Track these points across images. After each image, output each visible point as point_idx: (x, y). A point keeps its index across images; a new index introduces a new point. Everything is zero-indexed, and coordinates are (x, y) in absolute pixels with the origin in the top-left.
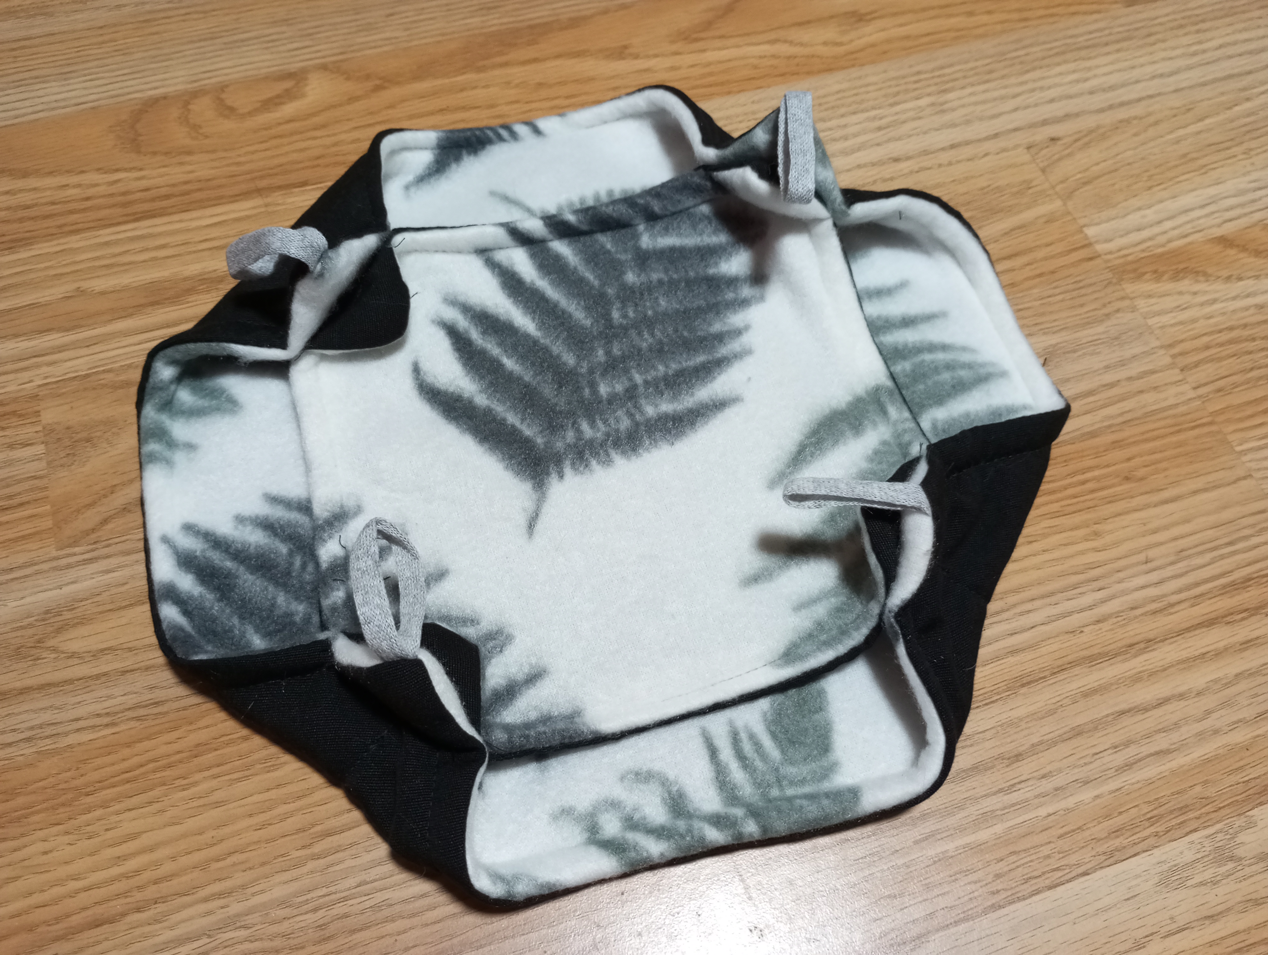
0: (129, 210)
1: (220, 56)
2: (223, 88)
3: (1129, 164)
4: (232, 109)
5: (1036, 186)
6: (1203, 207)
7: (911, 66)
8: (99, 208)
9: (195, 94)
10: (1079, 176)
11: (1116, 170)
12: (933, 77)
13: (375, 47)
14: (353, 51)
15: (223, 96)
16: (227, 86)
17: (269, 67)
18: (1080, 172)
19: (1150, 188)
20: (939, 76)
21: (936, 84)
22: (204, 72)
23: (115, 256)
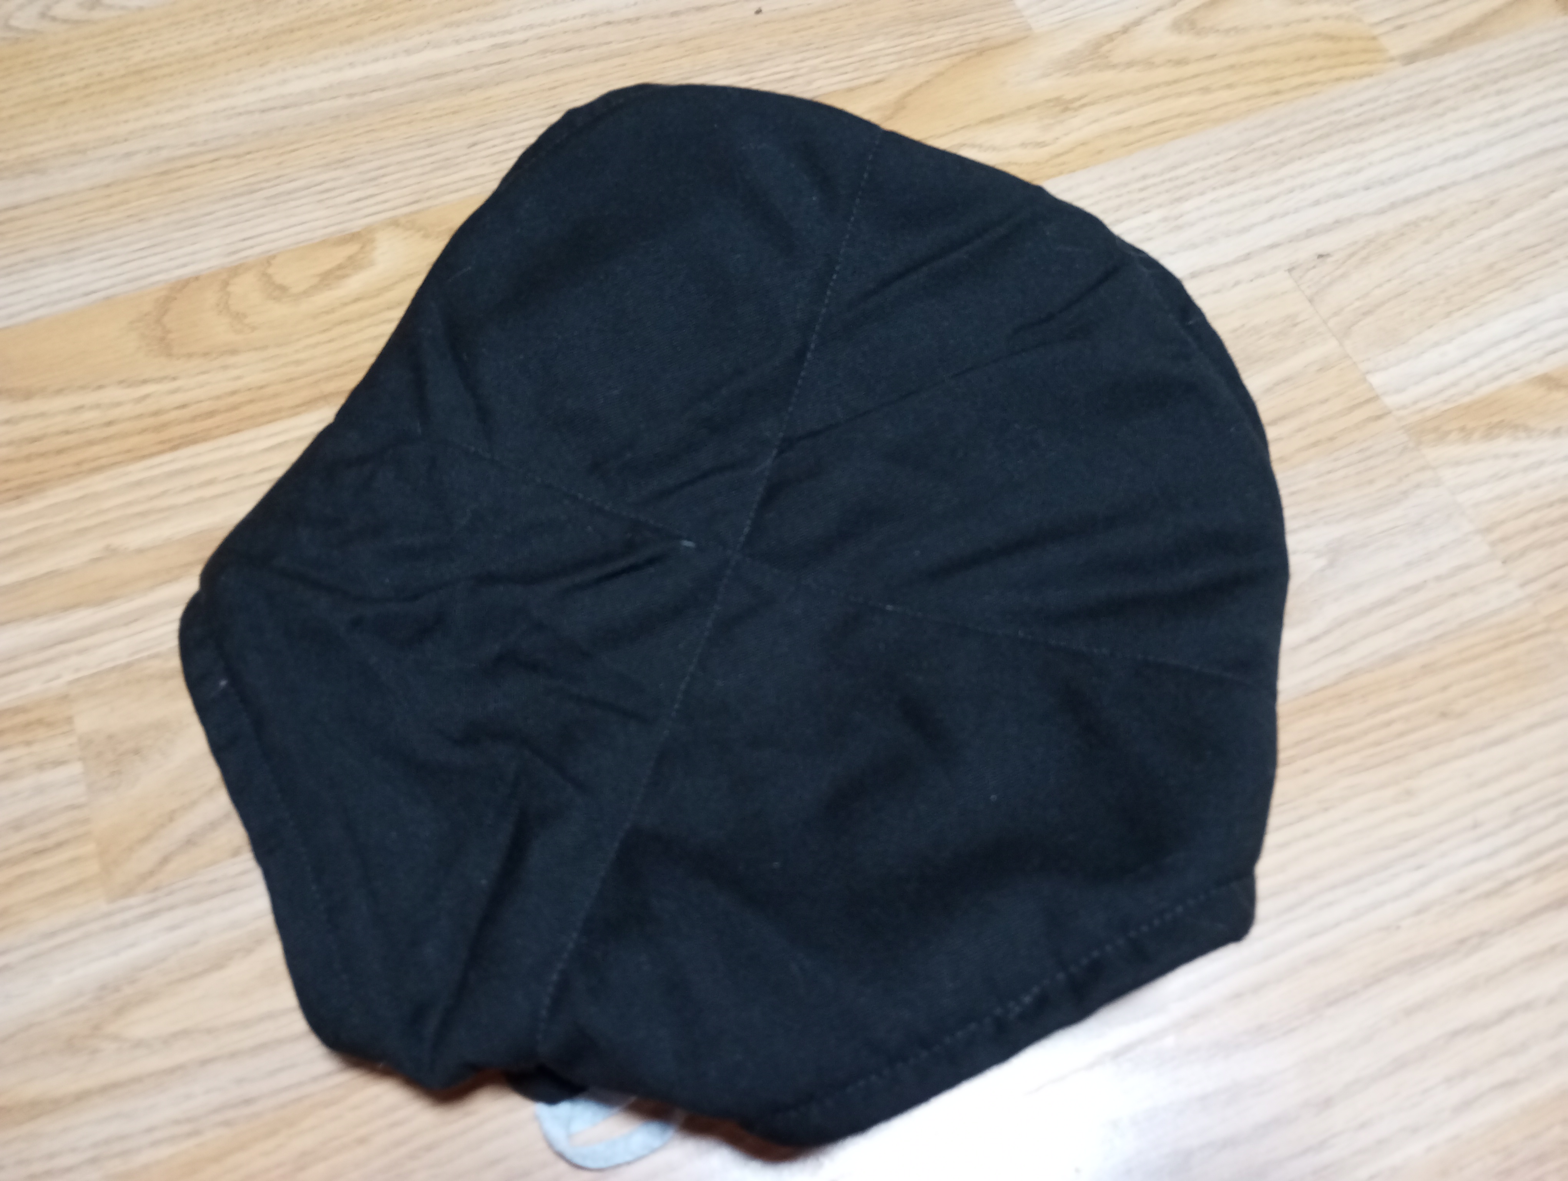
0: (165, 435)
1: (262, 216)
2: (269, 260)
3: (1420, 283)
4: (283, 289)
5: (1304, 321)
6: (1518, 335)
7: (1134, 169)
8: (124, 435)
9: (235, 271)
10: (1357, 304)
11: (1404, 293)
12: (1163, 182)
13: (457, 191)
14: (429, 198)
15: (271, 271)
16: (274, 257)
17: (326, 227)
18: (1358, 299)
19: (1449, 314)
20: (1170, 180)
21: (1167, 191)
22: (244, 240)
23: (151, 498)
